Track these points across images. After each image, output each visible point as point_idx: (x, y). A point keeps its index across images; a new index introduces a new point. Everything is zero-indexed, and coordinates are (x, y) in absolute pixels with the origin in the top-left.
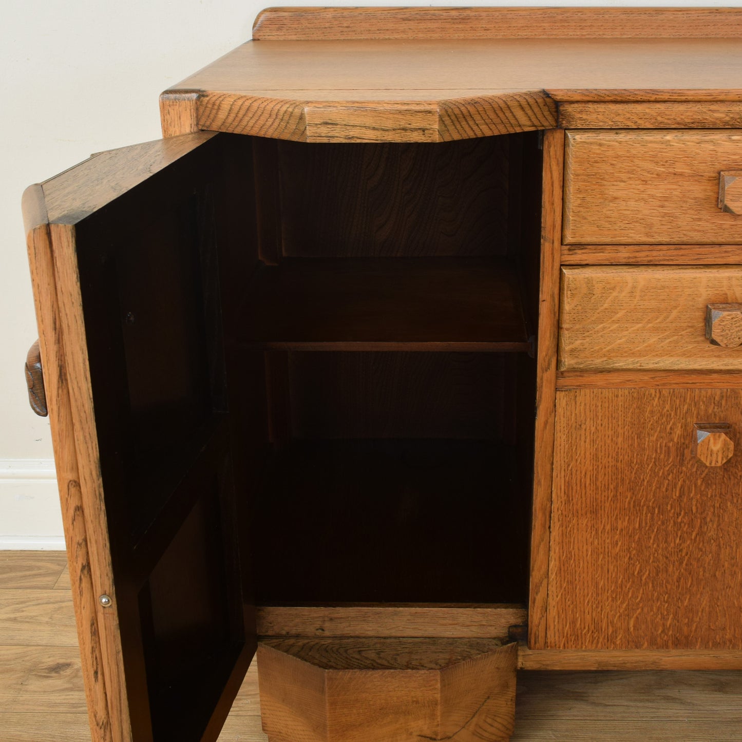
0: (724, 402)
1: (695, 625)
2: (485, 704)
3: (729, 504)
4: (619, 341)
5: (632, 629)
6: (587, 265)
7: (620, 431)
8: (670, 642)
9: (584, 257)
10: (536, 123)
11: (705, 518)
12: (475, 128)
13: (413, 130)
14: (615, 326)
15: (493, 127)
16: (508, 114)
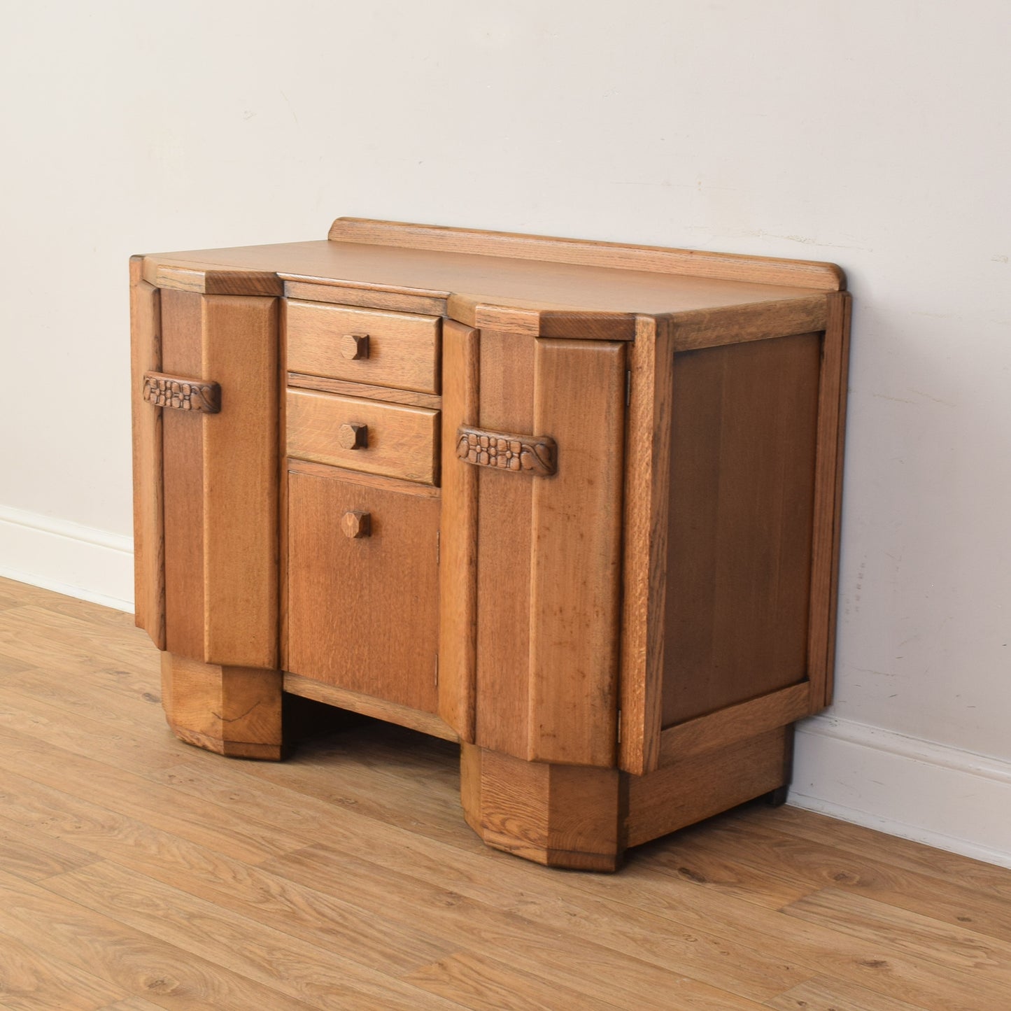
0: (366, 496)
1: (362, 671)
2: (257, 707)
3: (373, 576)
4: (311, 441)
5: (330, 666)
6: (299, 387)
7: (319, 508)
8: (350, 683)
9: (298, 381)
10: (269, 291)
11: (362, 585)
12: (229, 289)
13: (196, 285)
14: (308, 430)
15: (239, 289)
16: (249, 283)
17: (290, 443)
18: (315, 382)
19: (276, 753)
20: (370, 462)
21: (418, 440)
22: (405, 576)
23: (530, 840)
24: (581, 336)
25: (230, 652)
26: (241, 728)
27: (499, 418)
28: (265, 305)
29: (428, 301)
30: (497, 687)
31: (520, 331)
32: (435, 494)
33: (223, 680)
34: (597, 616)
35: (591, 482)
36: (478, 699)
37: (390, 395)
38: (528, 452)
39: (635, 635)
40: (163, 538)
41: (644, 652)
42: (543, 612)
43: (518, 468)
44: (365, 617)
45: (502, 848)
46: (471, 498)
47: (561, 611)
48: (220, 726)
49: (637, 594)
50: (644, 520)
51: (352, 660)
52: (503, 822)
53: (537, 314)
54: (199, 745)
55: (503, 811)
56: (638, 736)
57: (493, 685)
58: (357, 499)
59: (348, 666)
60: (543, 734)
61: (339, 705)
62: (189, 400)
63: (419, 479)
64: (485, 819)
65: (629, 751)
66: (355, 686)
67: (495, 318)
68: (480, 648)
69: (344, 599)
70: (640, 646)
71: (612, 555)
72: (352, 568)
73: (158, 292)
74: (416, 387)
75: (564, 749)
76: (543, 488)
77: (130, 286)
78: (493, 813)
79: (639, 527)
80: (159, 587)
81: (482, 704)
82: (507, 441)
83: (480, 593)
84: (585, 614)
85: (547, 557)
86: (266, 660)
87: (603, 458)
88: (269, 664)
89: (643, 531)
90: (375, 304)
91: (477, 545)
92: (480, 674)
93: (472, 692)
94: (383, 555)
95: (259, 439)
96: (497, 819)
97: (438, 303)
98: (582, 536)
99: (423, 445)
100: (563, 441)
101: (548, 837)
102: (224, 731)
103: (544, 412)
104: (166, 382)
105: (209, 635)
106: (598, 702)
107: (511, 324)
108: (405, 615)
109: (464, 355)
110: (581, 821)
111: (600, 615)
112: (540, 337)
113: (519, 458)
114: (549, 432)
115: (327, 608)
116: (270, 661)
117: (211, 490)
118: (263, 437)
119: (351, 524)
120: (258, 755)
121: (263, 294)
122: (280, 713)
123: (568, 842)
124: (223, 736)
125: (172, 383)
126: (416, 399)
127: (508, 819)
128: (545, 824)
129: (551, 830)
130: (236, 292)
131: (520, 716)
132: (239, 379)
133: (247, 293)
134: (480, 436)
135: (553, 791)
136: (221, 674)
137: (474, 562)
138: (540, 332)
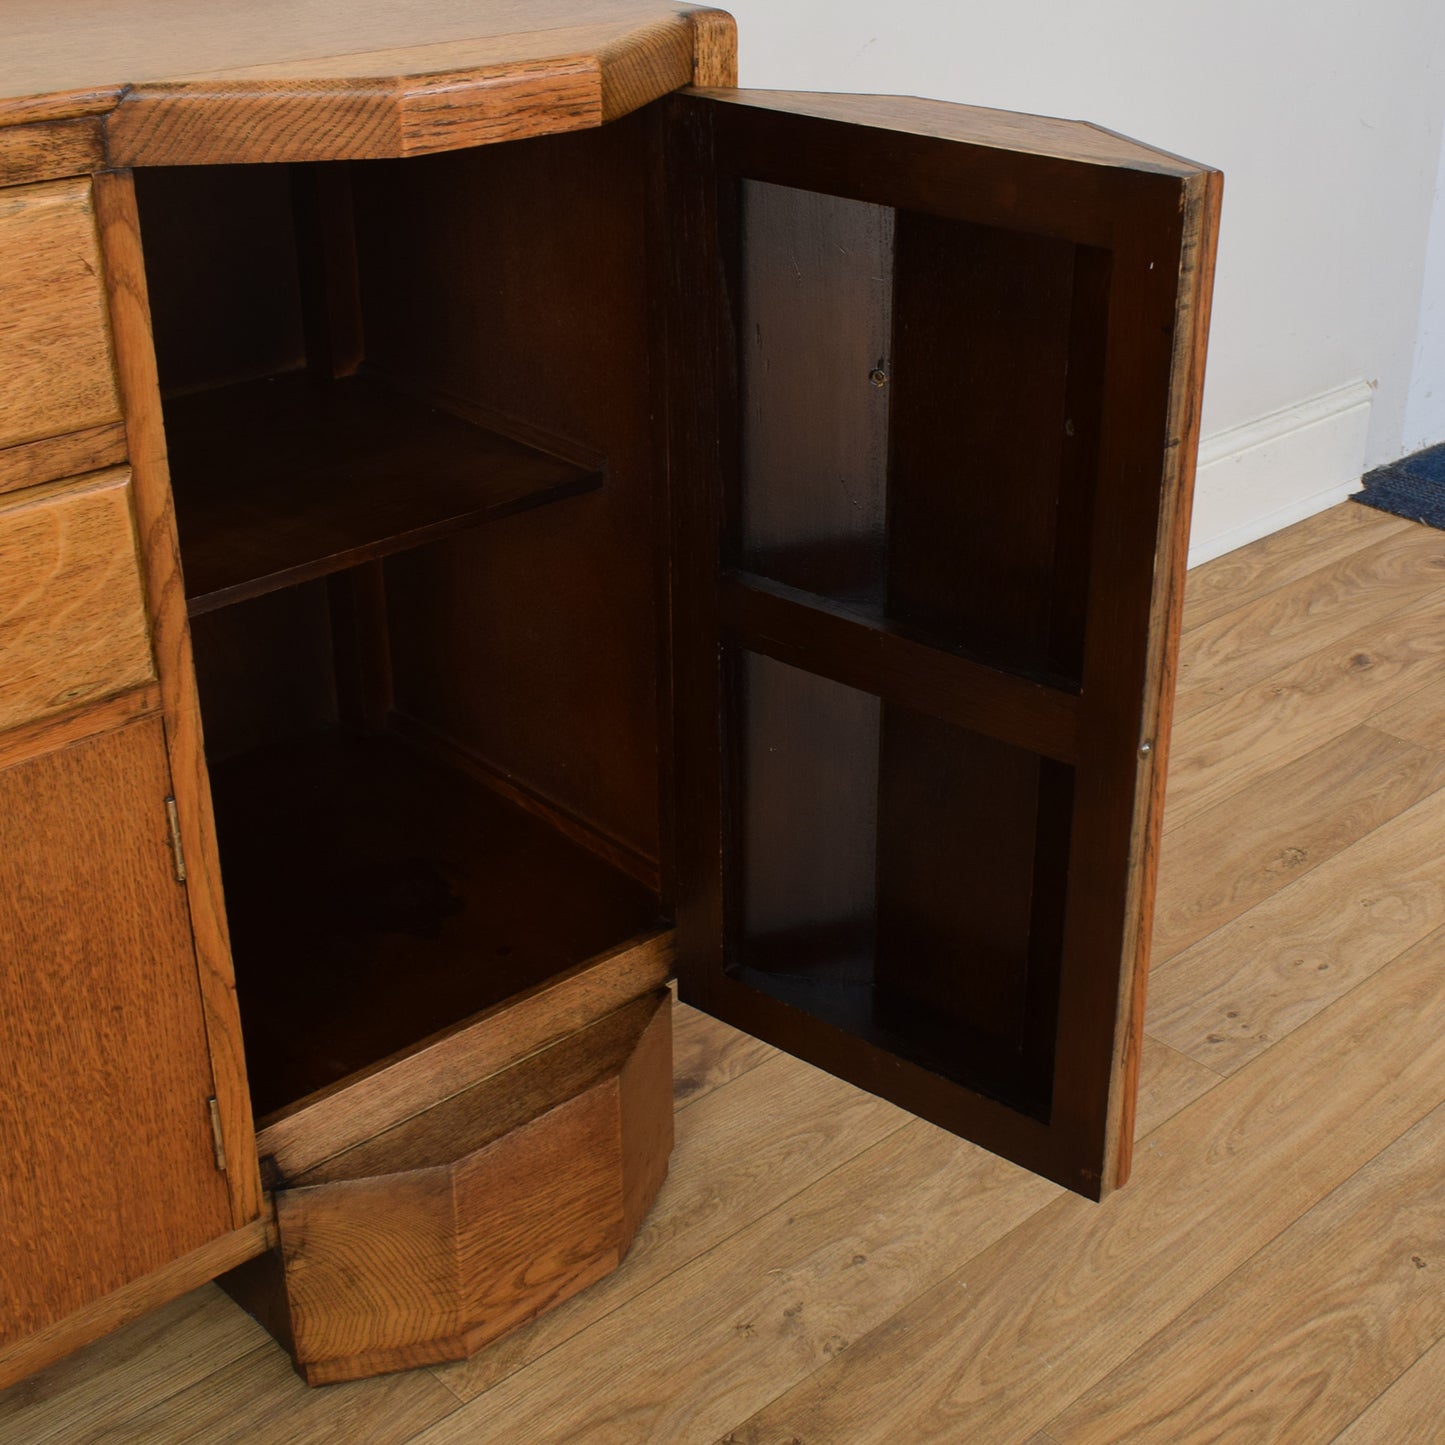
21: (76, 581)
23: (582, 1257)
32: (144, 704)
53: (592, 65)
55: (519, 1260)
64: (477, 1312)
67: (469, 107)
74: (44, 427)
78: (492, 1286)
96: (500, 1290)
97: (66, 133)
99: (100, 586)
101: (619, 1222)
107: (520, 111)
108: (81, 1079)
126: (24, 466)
127: (530, 1264)
128: (614, 1204)
138: (603, 115)
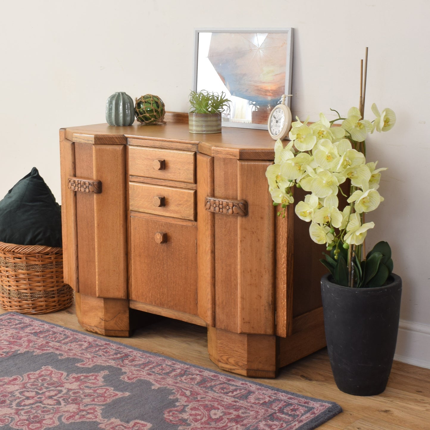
0: (165, 226)
2: (118, 315)
3: (168, 259)
4: (140, 204)
5: (150, 297)
6: (135, 182)
7: (144, 231)
9: (134, 179)
10: (121, 142)
11: (164, 263)
12: (104, 142)
13: (90, 141)
14: (139, 199)
15: (109, 142)
17: (131, 205)
18: (142, 179)
19: (127, 334)
20: (166, 212)
21: (186, 202)
22: (182, 258)
23: (239, 366)
24: (256, 159)
25: (107, 292)
26: (112, 324)
27: (223, 193)
28: (120, 148)
29: (190, 145)
30: (224, 303)
31: (231, 157)
32: (195, 224)
33: (104, 304)
34: (266, 272)
35: (262, 218)
36: (216, 308)
37: (175, 184)
38: (236, 206)
39: (281, 280)
40: (77, 246)
41: (286, 287)
42: (244, 272)
43: (232, 213)
44: (165, 276)
45: (227, 370)
46: (212, 226)
47: (251, 271)
48: (103, 323)
49: (282, 263)
50: (284, 233)
51: (160, 294)
52: (227, 359)
53: (238, 150)
54: (94, 331)
55: (228, 355)
56: (284, 322)
57: (222, 303)
58: (161, 227)
59: (158, 297)
60: (244, 322)
61: (154, 313)
62: (88, 188)
63: (188, 219)
64: (220, 358)
65: (280, 328)
66: (161, 305)
67: (221, 152)
68: (217, 288)
69: (156, 269)
70: (284, 284)
71: (271, 247)
72: (159, 256)
73: (74, 144)
74: (186, 181)
75: (253, 328)
76: (242, 221)
77: (60, 141)
78: (223, 356)
79: (282, 236)
80: (76, 266)
81: (218, 310)
82: (227, 202)
83: (216, 265)
84: (261, 272)
85: (244, 249)
86: (123, 295)
87: (267, 208)
88: (124, 297)
89: (284, 238)
90: (167, 147)
91: (214, 245)
92: (217, 298)
93: (214, 306)
94: (173, 250)
95: (118, 204)
96: (225, 358)
97: (194, 146)
98: (259, 240)
99: (189, 204)
100: (250, 202)
101: (247, 365)
102: (105, 325)
103: (242, 190)
104: (78, 181)
105: (98, 286)
106: (267, 308)
107: (227, 154)
108: (182, 275)
109: (207, 167)
110: (260, 357)
111: (267, 272)
112: (240, 160)
113: (232, 209)
114: (244, 198)
115: (148, 273)
116: (124, 295)
117: (98, 225)
118: (120, 203)
119: (159, 238)
120: (120, 335)
121: (118, 144)
122: (128, 317)
123: (255, 366)
124: (104, 327)
125: (81, 181)
126: (185, 185)
127: (230, 358)
128: (245, 359)
129: (248, 361)
130: (107, 143)
131: (234, 315)
132: (109, 179)
133: (112, 143)
134: (215, 200)
135: (248, 345)
136: (103, 302)
137: (213, 252)
138: (239, 158)
